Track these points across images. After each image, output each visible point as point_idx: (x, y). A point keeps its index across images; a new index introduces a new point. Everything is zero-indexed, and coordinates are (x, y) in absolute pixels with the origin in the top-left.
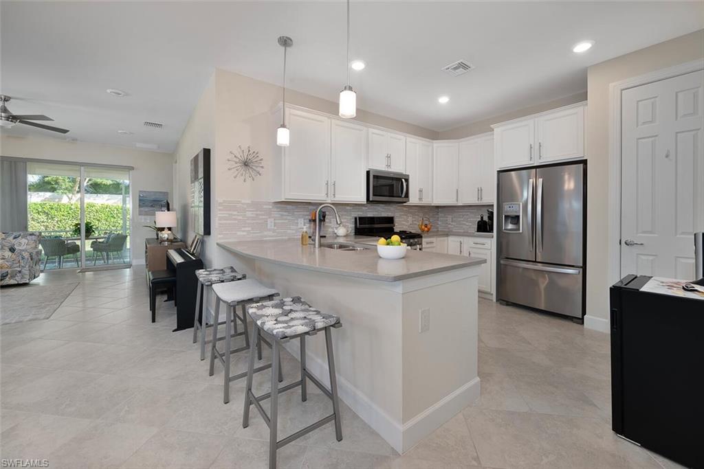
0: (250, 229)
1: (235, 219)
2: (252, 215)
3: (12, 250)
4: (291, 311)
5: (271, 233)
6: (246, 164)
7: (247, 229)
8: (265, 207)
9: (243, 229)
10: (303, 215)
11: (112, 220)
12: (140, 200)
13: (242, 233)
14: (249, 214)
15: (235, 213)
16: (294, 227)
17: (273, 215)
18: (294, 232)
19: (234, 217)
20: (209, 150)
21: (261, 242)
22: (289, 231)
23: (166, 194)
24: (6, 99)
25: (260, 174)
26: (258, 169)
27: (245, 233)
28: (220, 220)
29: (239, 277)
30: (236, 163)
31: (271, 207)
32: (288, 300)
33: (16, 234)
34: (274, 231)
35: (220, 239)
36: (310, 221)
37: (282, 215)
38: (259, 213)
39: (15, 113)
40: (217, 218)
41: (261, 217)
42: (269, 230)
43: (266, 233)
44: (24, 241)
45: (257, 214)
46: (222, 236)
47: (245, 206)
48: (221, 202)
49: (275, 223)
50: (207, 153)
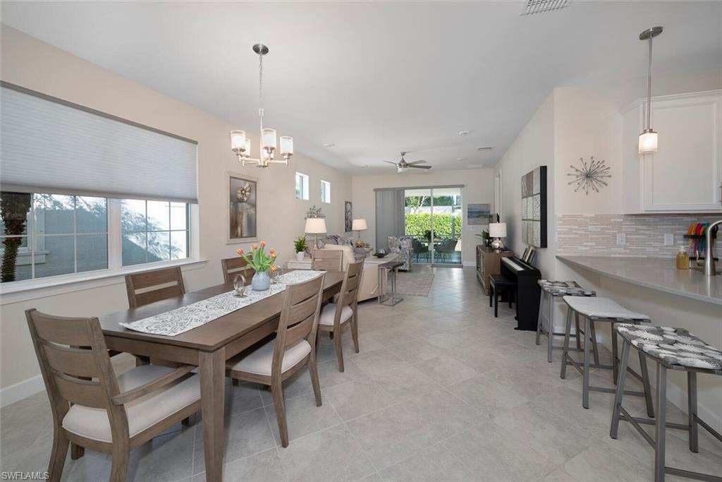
0: (594, 244)
1: (575, 234)
2: (597, 230)
3: (400, 248)
4: (676, 342)
5: (622, 250)
6: (588, 176)
7: (589, 244)
8: (612, 220)
9: (585, 244)
10: (672, 229)
11: (440, 226)
12: (469, 212)
13: (584, 249)
14: (592, 228)
15: (576, 227)
16: (658, 244)
17: (623, 230)
18: (658, 250)
19: (574, 231)
20: (546, 167)
21: (610, 259)
22: (648, 249)
23: (488, 205)
24: (403, 154)
25: (606, 185)
26: (604, 180)
27: (588, 248)
28: (559, 234)
29: (587, 293)
30: (577, 177)
31: (621, 220)
32: (669, 330)
33: (401, 238)
34: (626, 248)
35: (560, 252)
36: (686, 237)
37: (637, 229)
38: (605, 227)
39: (408, 162)
40: (556, 233)
41: (607, 231)
42: (619, 246)
43: (613, 250)
44: (405, 242)
45: (602, 229)
46: (562, 250)
47: (588, 220)
48: (561, 216)
49: (626, 238)
50: (544, 170)
